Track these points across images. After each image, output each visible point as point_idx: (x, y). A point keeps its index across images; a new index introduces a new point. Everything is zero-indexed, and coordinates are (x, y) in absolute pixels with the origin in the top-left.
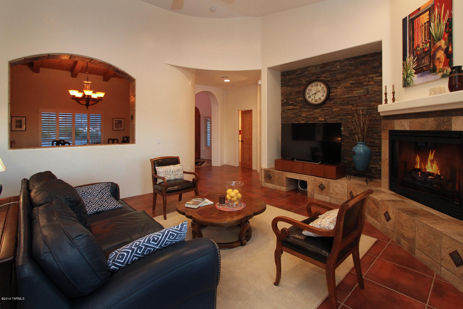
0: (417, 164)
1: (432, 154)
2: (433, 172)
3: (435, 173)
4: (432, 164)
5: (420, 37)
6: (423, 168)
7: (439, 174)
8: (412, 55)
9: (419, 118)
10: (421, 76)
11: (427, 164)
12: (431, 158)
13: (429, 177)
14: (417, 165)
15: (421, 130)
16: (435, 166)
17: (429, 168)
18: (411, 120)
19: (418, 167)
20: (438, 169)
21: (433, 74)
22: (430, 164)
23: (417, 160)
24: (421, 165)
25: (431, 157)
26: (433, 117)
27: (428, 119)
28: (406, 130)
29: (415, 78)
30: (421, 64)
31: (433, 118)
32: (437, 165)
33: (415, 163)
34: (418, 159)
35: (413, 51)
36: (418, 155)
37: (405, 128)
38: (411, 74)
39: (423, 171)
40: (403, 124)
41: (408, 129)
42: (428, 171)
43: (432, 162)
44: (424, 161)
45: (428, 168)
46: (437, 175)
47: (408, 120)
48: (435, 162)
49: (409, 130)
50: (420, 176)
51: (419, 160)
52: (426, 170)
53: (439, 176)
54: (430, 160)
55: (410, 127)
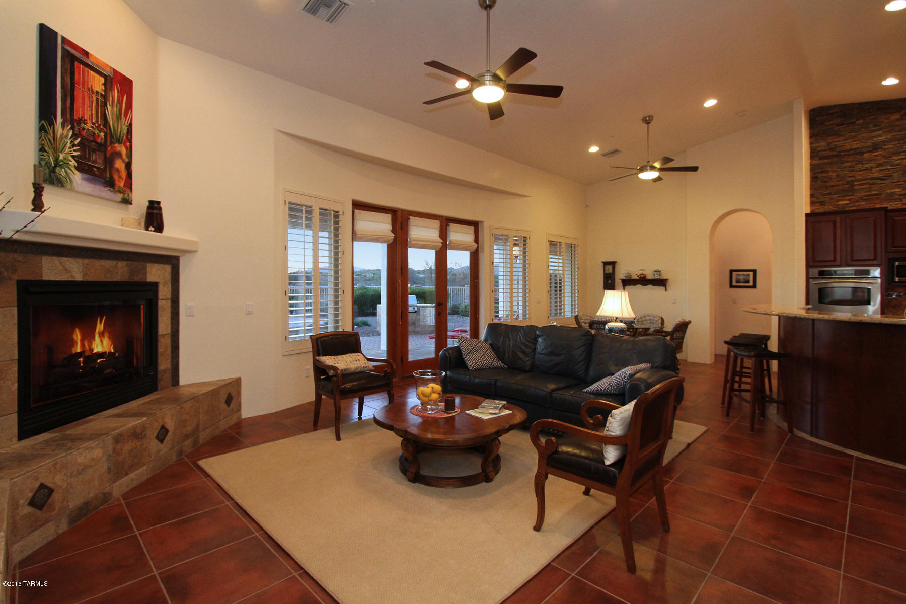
0: (75, 346)
1: (101, 322)
2: (104, 351)
3: (107, 351)
4: (102, 338)
5: (87, 109)
6: (88, 349)
7: (113, 351)
8: (70, 126)
9: (101, 258)
10: (88, 180)
11: (94, 340)
12: (100, 329)
13: (99, 361)
14: (75, 348)
15: (105, 280)
16: (106, 341)
17: (97, 347)
18: (86, 261)
19: (79, 350)
20: (111, 345)
21: (110, 190)
22: (99, 340)
23: (75, 337)
24: (83, 345)
25: (100, 327)
26: (126, 260)
27: (117, 263)
28: (75, 280)
29: (75, 176)
30: (89, 160)
31: (125, 263)
32: (109, 338)
33: (73, 343)
34: (77, 336)
35: (73, 121)
36: (78, 328)
37: (73, 277)
38: (66, 164)
39: (87, 354)
40: (67, 267)
41: (79, 277)
42: (95, 351)
43: (102, 335)
44: (89, 336)
45: (95, 346)
46: (110, 353)
47: (80, 260)
48: (106, 335)
49: (82, 280)
50: (82, 365)
51: (79, 337)
52: (93, 351)
53: (114, 354)
54: (99, 333)
55: (85, 275)
